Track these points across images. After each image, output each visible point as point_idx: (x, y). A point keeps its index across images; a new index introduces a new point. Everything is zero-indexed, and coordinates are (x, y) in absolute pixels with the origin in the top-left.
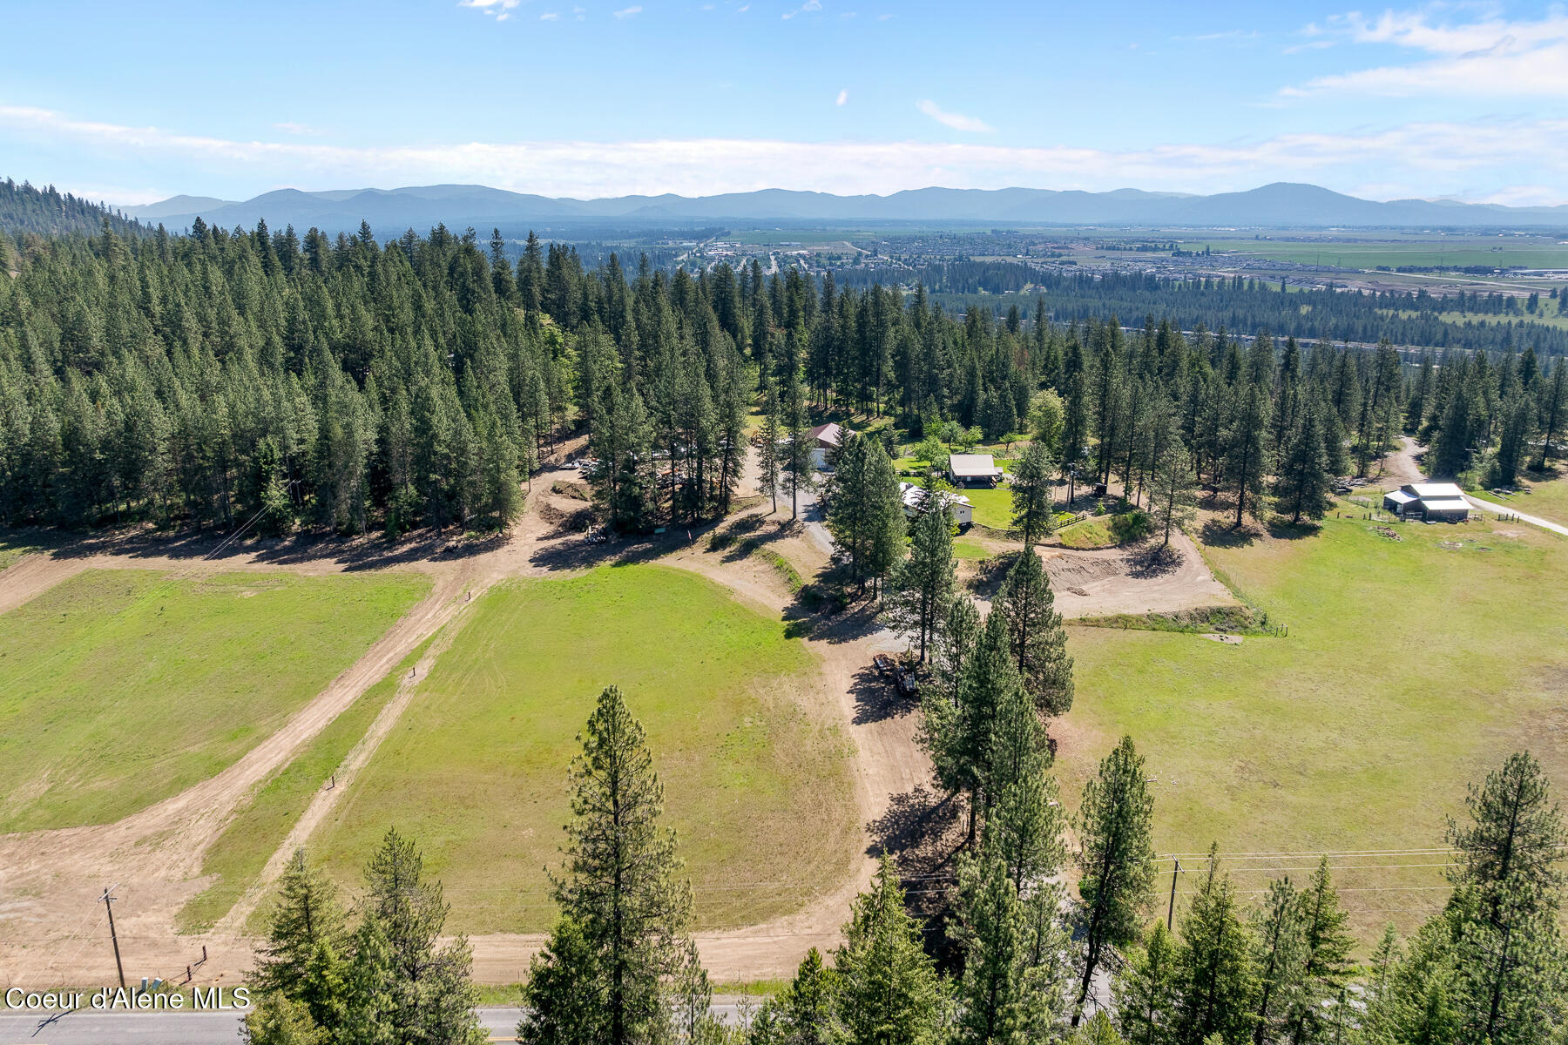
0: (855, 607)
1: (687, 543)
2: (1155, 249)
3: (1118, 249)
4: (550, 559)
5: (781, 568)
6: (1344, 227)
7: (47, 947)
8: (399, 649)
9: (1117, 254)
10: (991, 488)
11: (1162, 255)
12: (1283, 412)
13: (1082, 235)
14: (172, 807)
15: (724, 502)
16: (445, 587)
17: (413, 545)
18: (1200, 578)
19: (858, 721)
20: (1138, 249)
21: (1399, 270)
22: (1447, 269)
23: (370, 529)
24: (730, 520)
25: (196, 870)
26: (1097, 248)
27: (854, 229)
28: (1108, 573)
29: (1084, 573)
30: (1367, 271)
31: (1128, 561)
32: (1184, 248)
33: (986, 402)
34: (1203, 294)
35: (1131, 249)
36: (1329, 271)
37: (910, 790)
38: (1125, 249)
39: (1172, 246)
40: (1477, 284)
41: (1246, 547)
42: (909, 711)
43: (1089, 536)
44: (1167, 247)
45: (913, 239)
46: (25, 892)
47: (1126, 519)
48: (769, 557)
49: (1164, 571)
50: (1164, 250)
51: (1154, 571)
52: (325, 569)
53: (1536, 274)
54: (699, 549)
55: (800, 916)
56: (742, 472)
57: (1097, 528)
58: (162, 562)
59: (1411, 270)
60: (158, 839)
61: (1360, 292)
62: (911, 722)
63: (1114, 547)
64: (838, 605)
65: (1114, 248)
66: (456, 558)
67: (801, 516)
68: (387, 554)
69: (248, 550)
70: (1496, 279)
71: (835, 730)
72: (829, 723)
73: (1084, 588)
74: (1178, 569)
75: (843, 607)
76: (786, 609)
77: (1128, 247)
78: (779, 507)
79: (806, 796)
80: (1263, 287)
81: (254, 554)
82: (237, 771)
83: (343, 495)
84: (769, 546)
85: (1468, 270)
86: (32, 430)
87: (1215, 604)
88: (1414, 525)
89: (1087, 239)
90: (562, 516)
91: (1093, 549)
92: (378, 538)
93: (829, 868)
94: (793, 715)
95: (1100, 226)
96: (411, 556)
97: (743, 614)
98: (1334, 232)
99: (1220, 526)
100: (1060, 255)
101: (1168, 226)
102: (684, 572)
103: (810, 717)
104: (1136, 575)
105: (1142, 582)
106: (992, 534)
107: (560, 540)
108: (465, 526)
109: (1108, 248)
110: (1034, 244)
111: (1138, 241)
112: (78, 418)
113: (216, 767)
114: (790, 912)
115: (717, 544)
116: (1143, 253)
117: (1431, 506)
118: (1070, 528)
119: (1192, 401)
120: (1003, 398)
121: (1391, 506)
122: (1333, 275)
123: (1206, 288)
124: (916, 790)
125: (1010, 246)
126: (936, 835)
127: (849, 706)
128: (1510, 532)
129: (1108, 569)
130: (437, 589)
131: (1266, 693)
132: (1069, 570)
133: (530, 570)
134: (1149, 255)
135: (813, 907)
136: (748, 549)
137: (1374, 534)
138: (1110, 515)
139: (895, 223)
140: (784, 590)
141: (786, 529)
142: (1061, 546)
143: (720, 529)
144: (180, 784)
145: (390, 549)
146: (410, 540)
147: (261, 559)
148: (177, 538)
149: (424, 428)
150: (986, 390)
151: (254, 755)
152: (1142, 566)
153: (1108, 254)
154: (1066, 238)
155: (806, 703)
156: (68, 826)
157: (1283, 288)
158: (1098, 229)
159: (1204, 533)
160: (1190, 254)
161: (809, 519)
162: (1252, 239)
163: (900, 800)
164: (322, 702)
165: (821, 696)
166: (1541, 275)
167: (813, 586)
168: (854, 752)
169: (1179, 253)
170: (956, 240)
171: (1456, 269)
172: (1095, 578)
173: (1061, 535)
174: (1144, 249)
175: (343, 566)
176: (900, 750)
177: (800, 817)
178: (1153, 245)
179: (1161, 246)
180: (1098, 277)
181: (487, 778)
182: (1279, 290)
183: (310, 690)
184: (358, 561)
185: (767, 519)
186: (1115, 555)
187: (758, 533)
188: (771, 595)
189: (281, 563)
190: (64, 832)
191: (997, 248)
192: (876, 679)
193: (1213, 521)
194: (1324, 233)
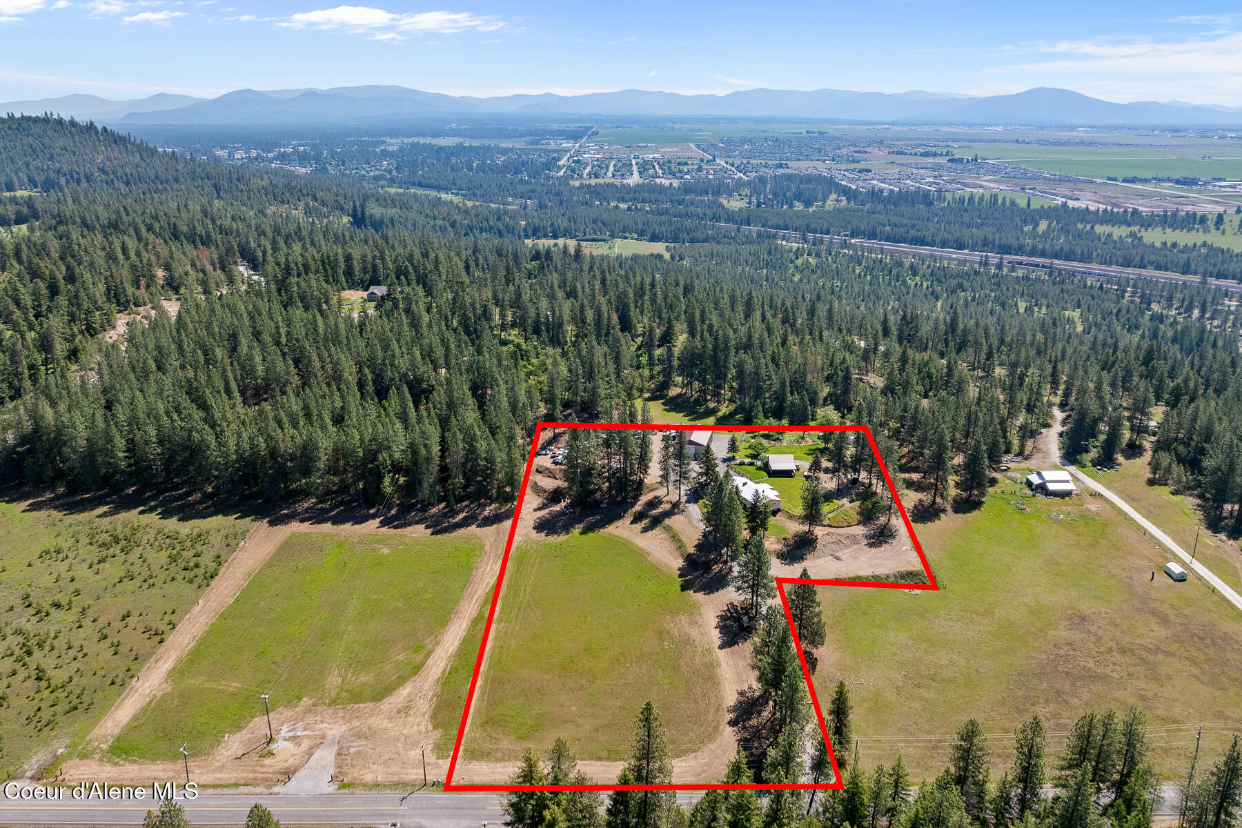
0: (716, 568)
1: (620, 517)
2: (935, 154)
3: (906, 153)
4: (545, 526)
5: (675, 537)
6: (1090, 127)
7: (383, 764)
8: (480, 592)
10: (792, 477)
11: (940, 160)
12: (969, 423)
13: (878, 136)
14: (405, 691)
15: (639, 487)
16: (491, 547)
17: (464, 514)
18: (904, 548)
19: (721, 647)
20: (922, 154)
21: (1124, 181)
22: (1163, 180)
23: (439, 503)
24: (644, 498)
25: (430, 727)
26: (889, 152)
28: (854, 545)
29: (840, 544)
30: (1099, 181)
31: (866, 535)
32: (957, 153)
33: (792, 403)
34: (966, 210)
35: (916, 154)
36: (1069, 181)
37: (746, 688)
38: (911, 154)
39: (948, 150)
40: (1182, 197)
41: (937, 521)
42: (746, 640)
43: (845, 517)
44: (945, 151)
45: (743, 141)
46: (360, 737)
47: (868, 503)
48: (668, 529)
49: (886, 542)
50: (942, 155)
51: (881, 542)
52: (418, 532)
53: (1230, 187)
54: (627, 520)
55: (699, 754)
56: (650, 471)
57: (850, 512)
58: (328, 527)
59: (1133, 181)
60: (406, 710)
61: (1087, 208)
62: (746, 648)
63: (859, 525)
64: (707, 567)
65: (902, 152)
66: (491, 525)
67: (684, 499)
68: (453, 521)
69: (374, 517)
70: (1199, 192)
71: (709, 651)
72: (707, 647)
73: (839, 554)
74: (894, 541)
75: (710, 568)
76: (679, 569)
77: (914, 150)
78: (670, 494)
79: (698, 690)
80: (1013, 203)
81: (378, 520)
82: (426, 672)
83: (425, 485)
84: (667, 521)
85: (1178, 182)
86: (251, 449)
87: (910, 568)
88: (1041, 497)
90: (545, 491)
91: (847, 527)
92: (444, 508)
93: (710, 729)
94: (688, 641)
95: (893, 124)
96: (465, 523)
97: (656, 570)
98: (1081, 133)
99: (922, 505)
102: (620, 538)
103: (697, 642)
104: (871, 545)
105: (873, 550)
106: (791, 517)
107: (547, 511)
108: (492, 500)
109: (898, 152)
110: (840, 148)
111: (922, 143)
112: (277, 442)
113: (416, 669)
114: (695, 751)
115: (638, 518)
116: (925, 158)
117: (1051, 487)
118: (834, 513)
120: (802, 399)
121: (1029, 484)
122: (1071, 185)
123: (969, 203)
124: (749, 688)
125: (820, 150)
126: (759, 713)
127: (715, 636)
128: (1093, 506)
129: (854, 539)
130: (487, 548)
131: (927, 629)
132: (833, 542)
133: (534, 534)
134: (930, 160)
135: (705, 749)
136: (656, 522)
137: (1014, 507)
138: (859, 502)
140: (677, 553)
141: (675, 508)
142: (829, 526)
143: (638, 507)
144: (402, 681)
145: (453, 517)
146: (462, 511)
147: (383, 524)
148: (332, 508)
149: (472, 450)
150: (792, 393)
151: (430, 661)
152: (874, 538)
153: (898, 159)
154: (865, 139)
155: (694, 633)
156: (361, 702)
157: (1029, 205)
158: (892, 127)
159: (913, 512)
160: (962, 160)
161: (688, 501)
162: (1014, 141)
163: (742, 693)
164: (452, 629)
165: (701, 629)
166: (1234, 187)
167: (694, 554)
168: (719, 664)
169: (953, 160)
170: (778, 142)
171: (1169, 180)
172: (847, 547)
173: (829, 519)
174: (926, 154)
175: (429, 531)
176: (741, 663)
177: (696, 702)
178: (933, 149)
179: (940, 150)
180: (887, 189)
181: (546, 677)
182: (1025, 206)
183: (444, 620)
184: (439, 527)
185: (664, 500)
186: (860, 530)
187: (660, 510)
188: (670, 557)
189: (396, 527)
190: (362, 706)
191: (809, 152)
192: (728, 619)
194: (1074, 134)
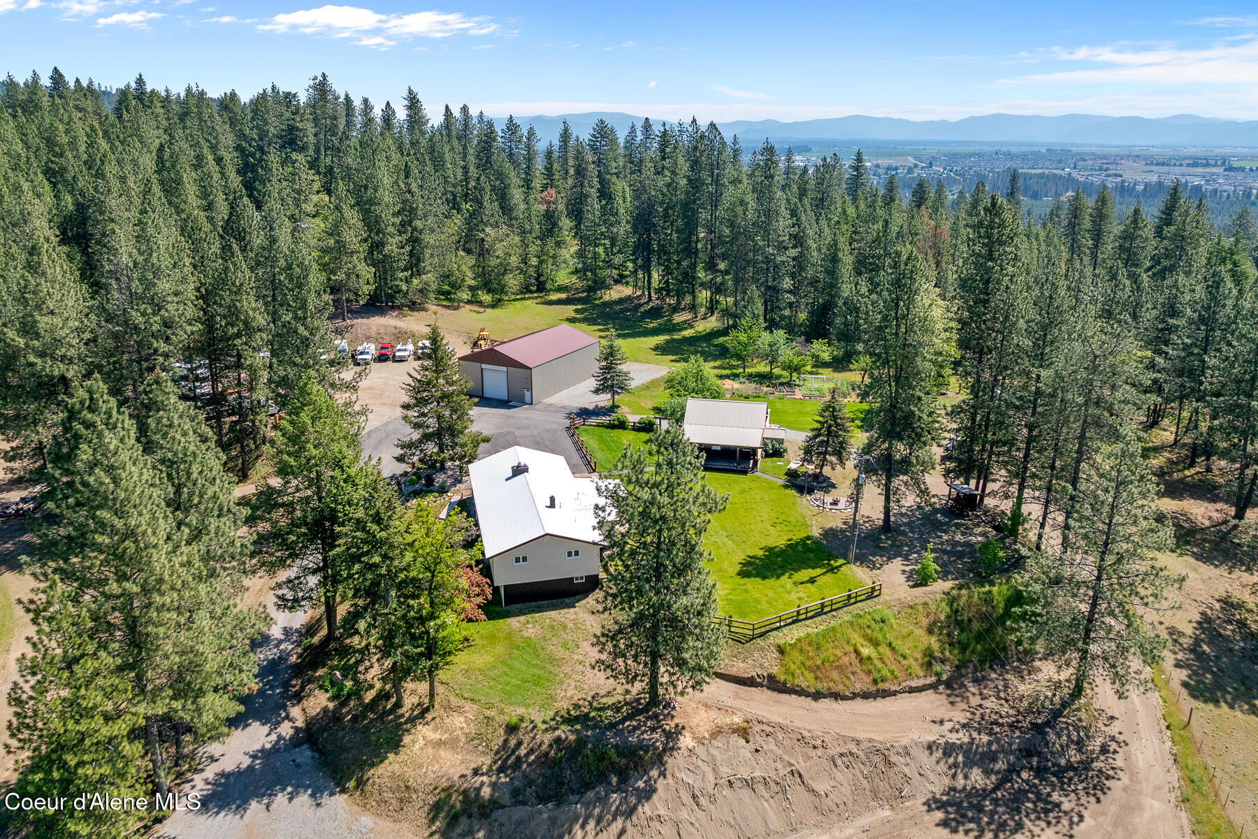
2: (1207, 165)
3: (1168, 165)
9: (1166, 169)
10: (744, 472)
11: (1214, 170)
13: (1133, 154)
20: (1188, 165)
26: (1147, 164)
27: (921, 148)
28: (875, 794)
29: (797, 794)
31: (949, 749)
32: (1236, 164)
35: (1181, 165)
38: (1175, 165)
39: (1224, 162)
43: (866, 651)
44: (1219, 163)
45: (970, 155)
47: (988, 599)
50: (1215, 165)
63: (933, 687)
65: (1163, 164)
77: (1178, 163)
89: (1138, 156)
91: (866, 696)
95: (1153, 146)
99: (1242, 624)
100: (1107, 169)
101: (1223, 147)
109: (1157, 164)
110: (1084, 160)
111: (1189, 158)
116: (1193, 168)
118: (820, 624)
119: (1202, 320)
125: (1060, 162)
129: (878, 779)
132: (749, 784)
134: (1200, 170)
138: (948, 585)
139: (961, 143)
142: (771, 685)
152: (987, 773)
153: (1157, 168)
154: (1117, 156)
158: (1151, 149)
159: (1194, 649)
160: (1243, 169)
169: (1231, 169)
170: (1009, 155)
173: (781, 651)
174: (1195, 165)
178: (1204, 161)
179: (1213, 163)
180: (1140, 188)
186: (920, 719)
191: (1048, 163)
193: (1228, 603)
